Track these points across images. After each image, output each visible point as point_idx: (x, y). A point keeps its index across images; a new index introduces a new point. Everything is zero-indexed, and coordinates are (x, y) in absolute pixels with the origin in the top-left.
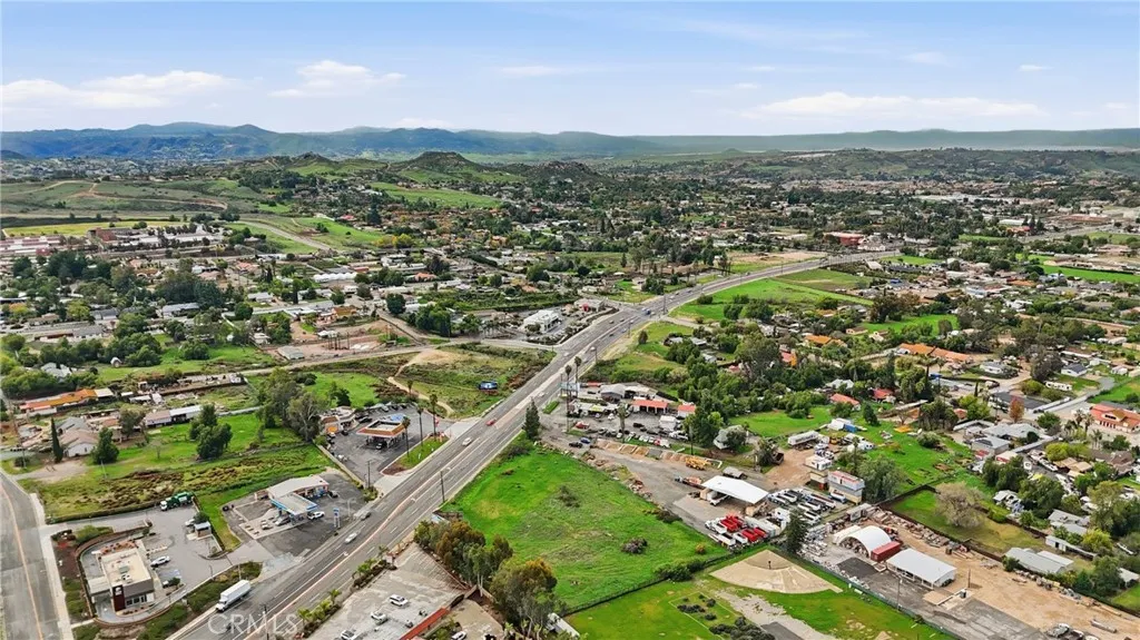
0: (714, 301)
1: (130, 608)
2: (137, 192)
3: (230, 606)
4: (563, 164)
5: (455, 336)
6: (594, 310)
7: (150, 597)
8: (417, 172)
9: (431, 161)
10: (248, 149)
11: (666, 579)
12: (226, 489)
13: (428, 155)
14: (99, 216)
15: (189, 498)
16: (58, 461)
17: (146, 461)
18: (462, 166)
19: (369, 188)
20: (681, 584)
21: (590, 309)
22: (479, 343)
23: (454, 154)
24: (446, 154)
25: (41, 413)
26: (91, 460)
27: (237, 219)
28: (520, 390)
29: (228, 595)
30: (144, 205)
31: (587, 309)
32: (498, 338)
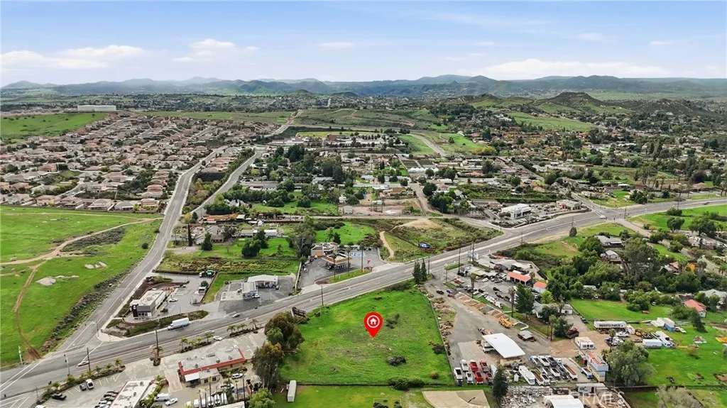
0: (683, 213)
1: (139, 317)
2: (373, 115)
3: (174, 328)
4: (670, 101)
5: (449, 213)
6: (569, 208)
7: (149, 315)
8: (550, 106)
9: (565, 99)
10: (475, 91)
11: (390, 385)
12: (235, 273)
13: (563, 95)
14: (342, 128)
15: (212, 273)
16: (190, 245)
17: (222, 253)
18: (585, 102)
19: (506, 116)
20: (397, 391)
21: (566, 208)
22: (458, 220)
23: (583, 93)
24: (577, 94)
25: (209, 222)
26: (200, 247)
27: (409, 133)
28: (449, 252)
29: (176, 323)
30: (372, 123)
31: (564, 207)
32: (475, 218)
